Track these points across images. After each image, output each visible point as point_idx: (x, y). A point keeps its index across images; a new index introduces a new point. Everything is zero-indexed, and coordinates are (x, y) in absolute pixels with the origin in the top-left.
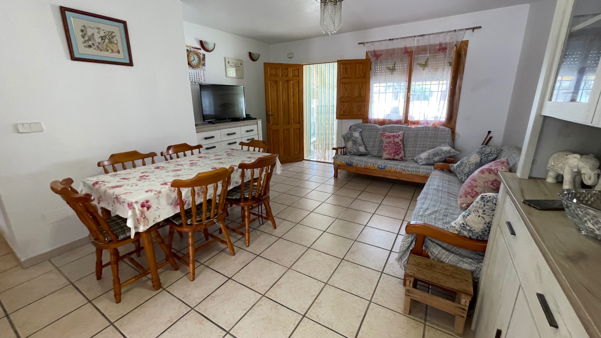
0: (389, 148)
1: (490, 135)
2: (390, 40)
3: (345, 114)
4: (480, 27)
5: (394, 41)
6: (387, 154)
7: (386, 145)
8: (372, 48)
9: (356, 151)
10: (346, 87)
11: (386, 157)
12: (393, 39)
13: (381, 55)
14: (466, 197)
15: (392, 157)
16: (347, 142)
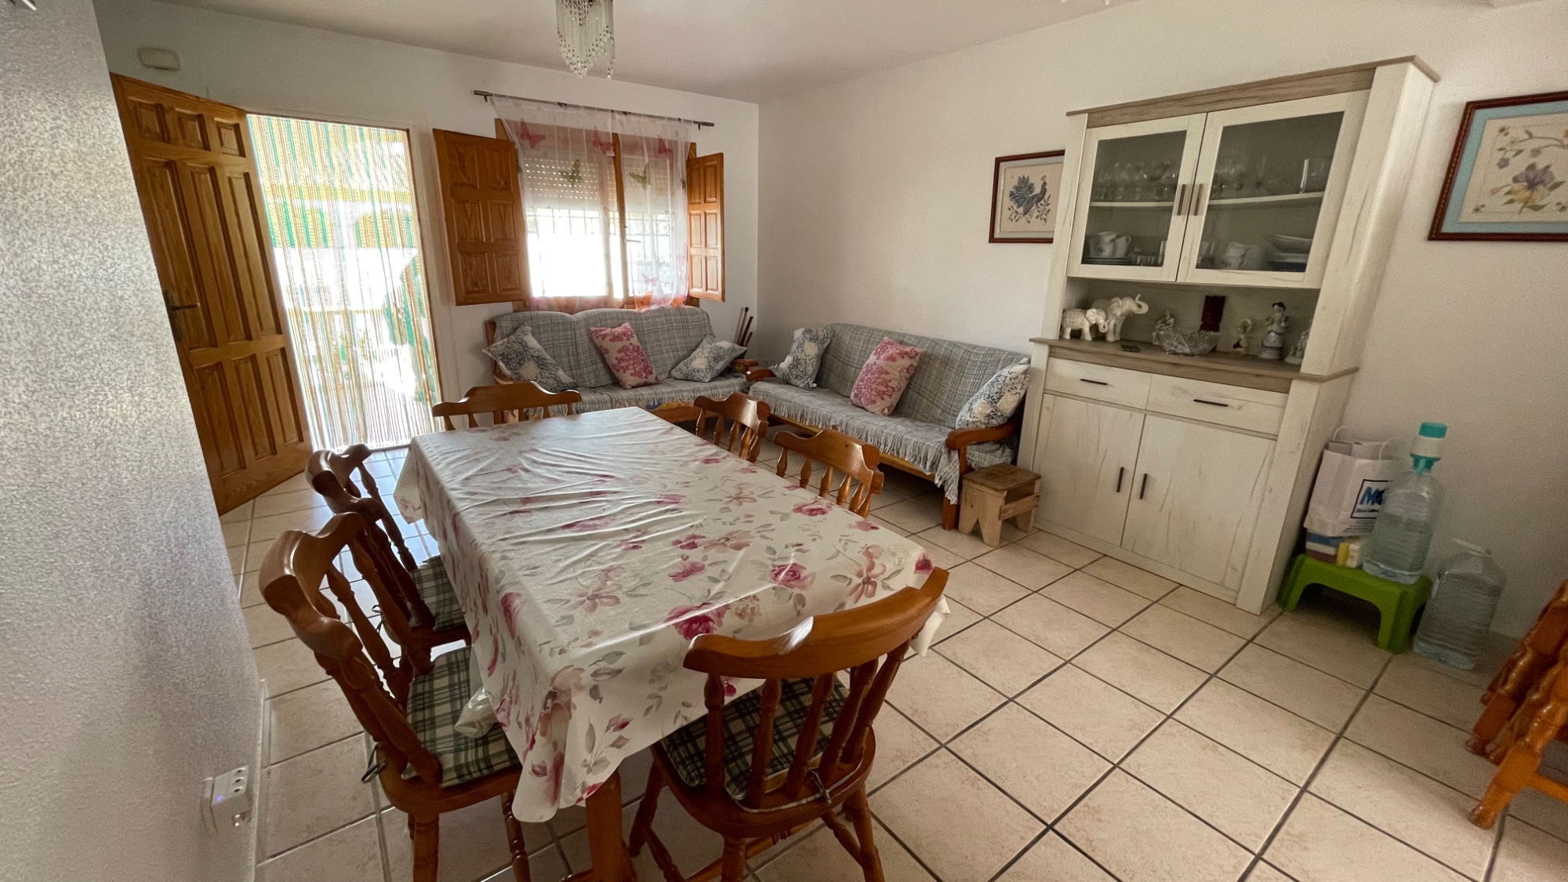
0: (631, 362)
1: (749, 314)
2: (560, 104)
3: (477, 289)
4: (712, 125)
5: (569, 111)
6: (632, 374)
7: (619, 355)
8: (513, 114)
9: (555, 385)
10: (469, 213)
11: (634, 384)
12: (566, 105)
13: (543, 137)
14: (883, 399)
15: (642, 380)
16: (520, 365)
